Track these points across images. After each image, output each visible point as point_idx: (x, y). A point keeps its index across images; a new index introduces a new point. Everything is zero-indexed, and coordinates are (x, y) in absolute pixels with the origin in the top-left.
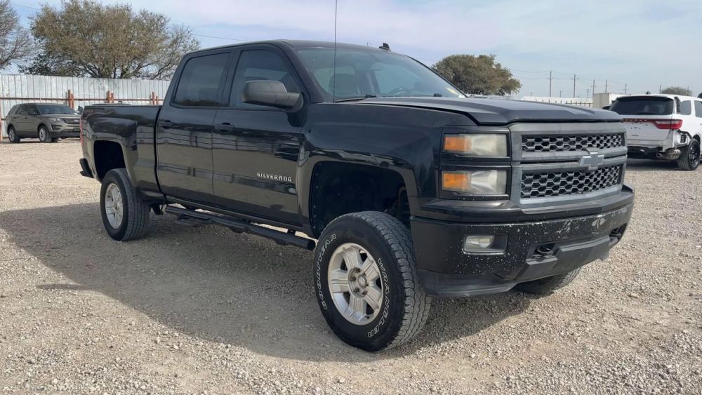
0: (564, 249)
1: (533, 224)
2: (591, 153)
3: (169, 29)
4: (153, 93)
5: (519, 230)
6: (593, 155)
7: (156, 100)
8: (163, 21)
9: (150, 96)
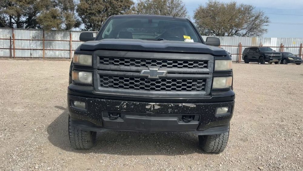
0: (128, 117)
1: (99, 100)
2: (150, 69)
3: (254, 12)
4: (240, 43)
5: (91, 102)
6: (150, 70)
7: (241, 46)
8: (251, 8)
9: (239, 44)
